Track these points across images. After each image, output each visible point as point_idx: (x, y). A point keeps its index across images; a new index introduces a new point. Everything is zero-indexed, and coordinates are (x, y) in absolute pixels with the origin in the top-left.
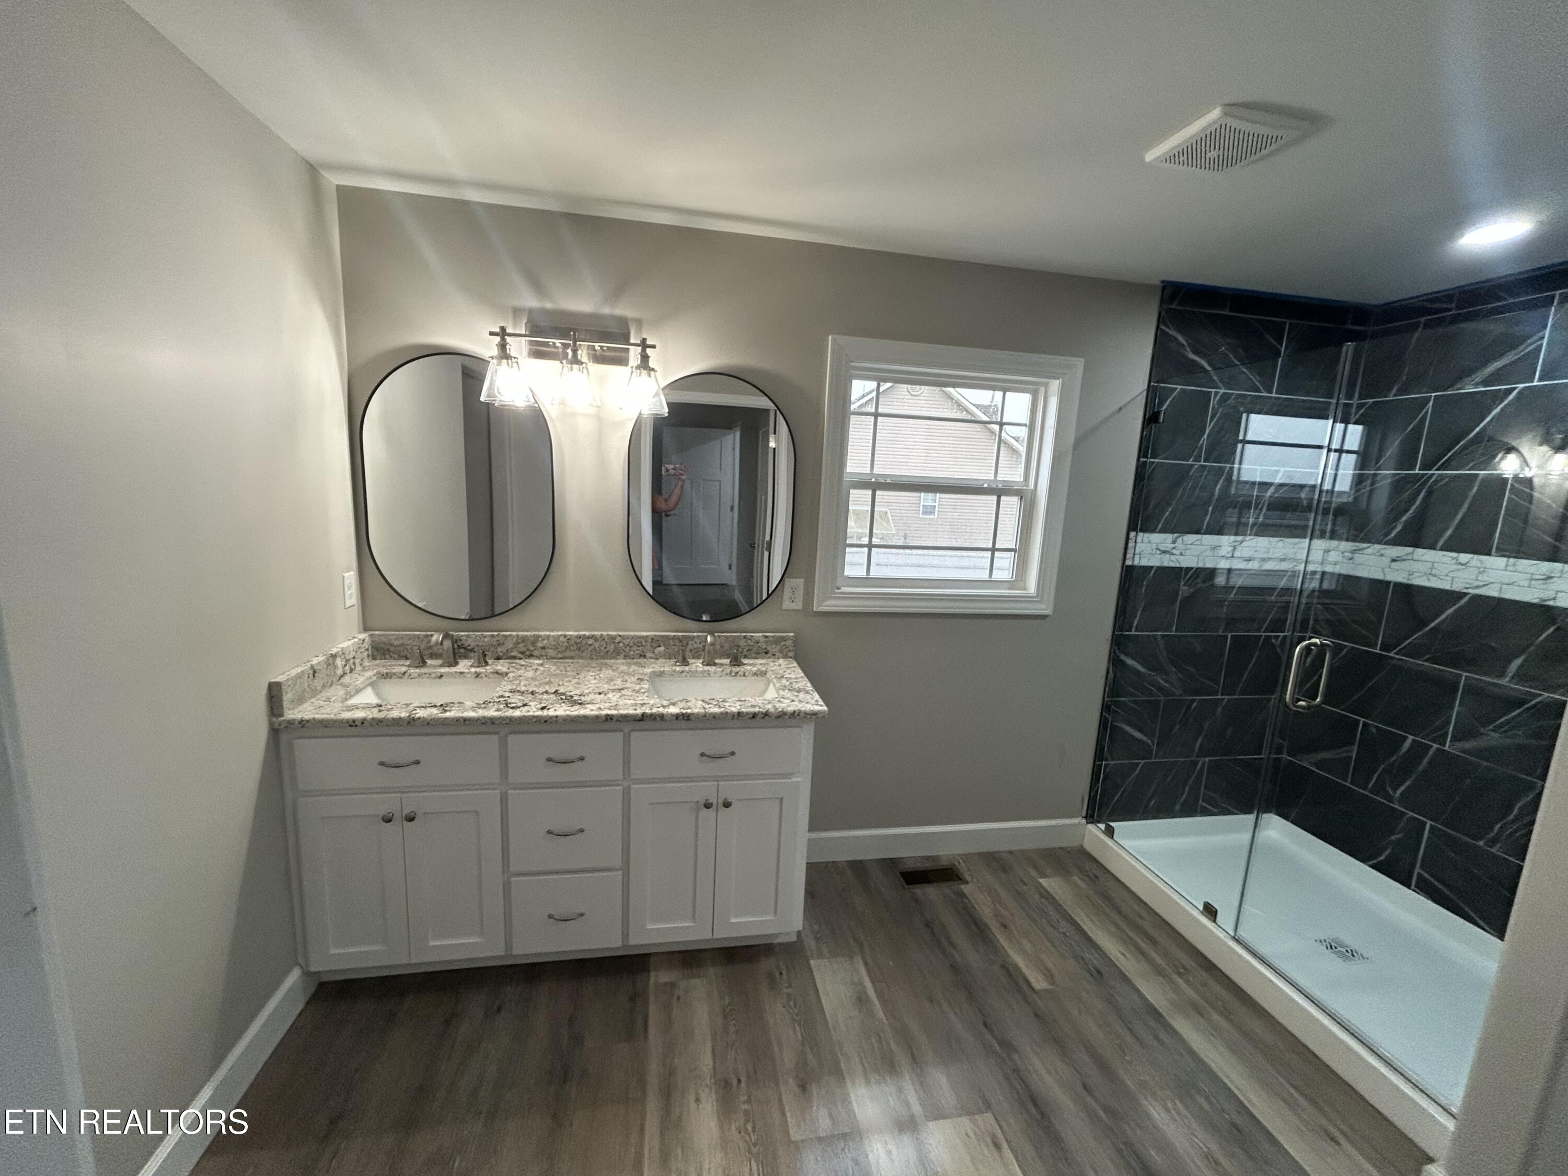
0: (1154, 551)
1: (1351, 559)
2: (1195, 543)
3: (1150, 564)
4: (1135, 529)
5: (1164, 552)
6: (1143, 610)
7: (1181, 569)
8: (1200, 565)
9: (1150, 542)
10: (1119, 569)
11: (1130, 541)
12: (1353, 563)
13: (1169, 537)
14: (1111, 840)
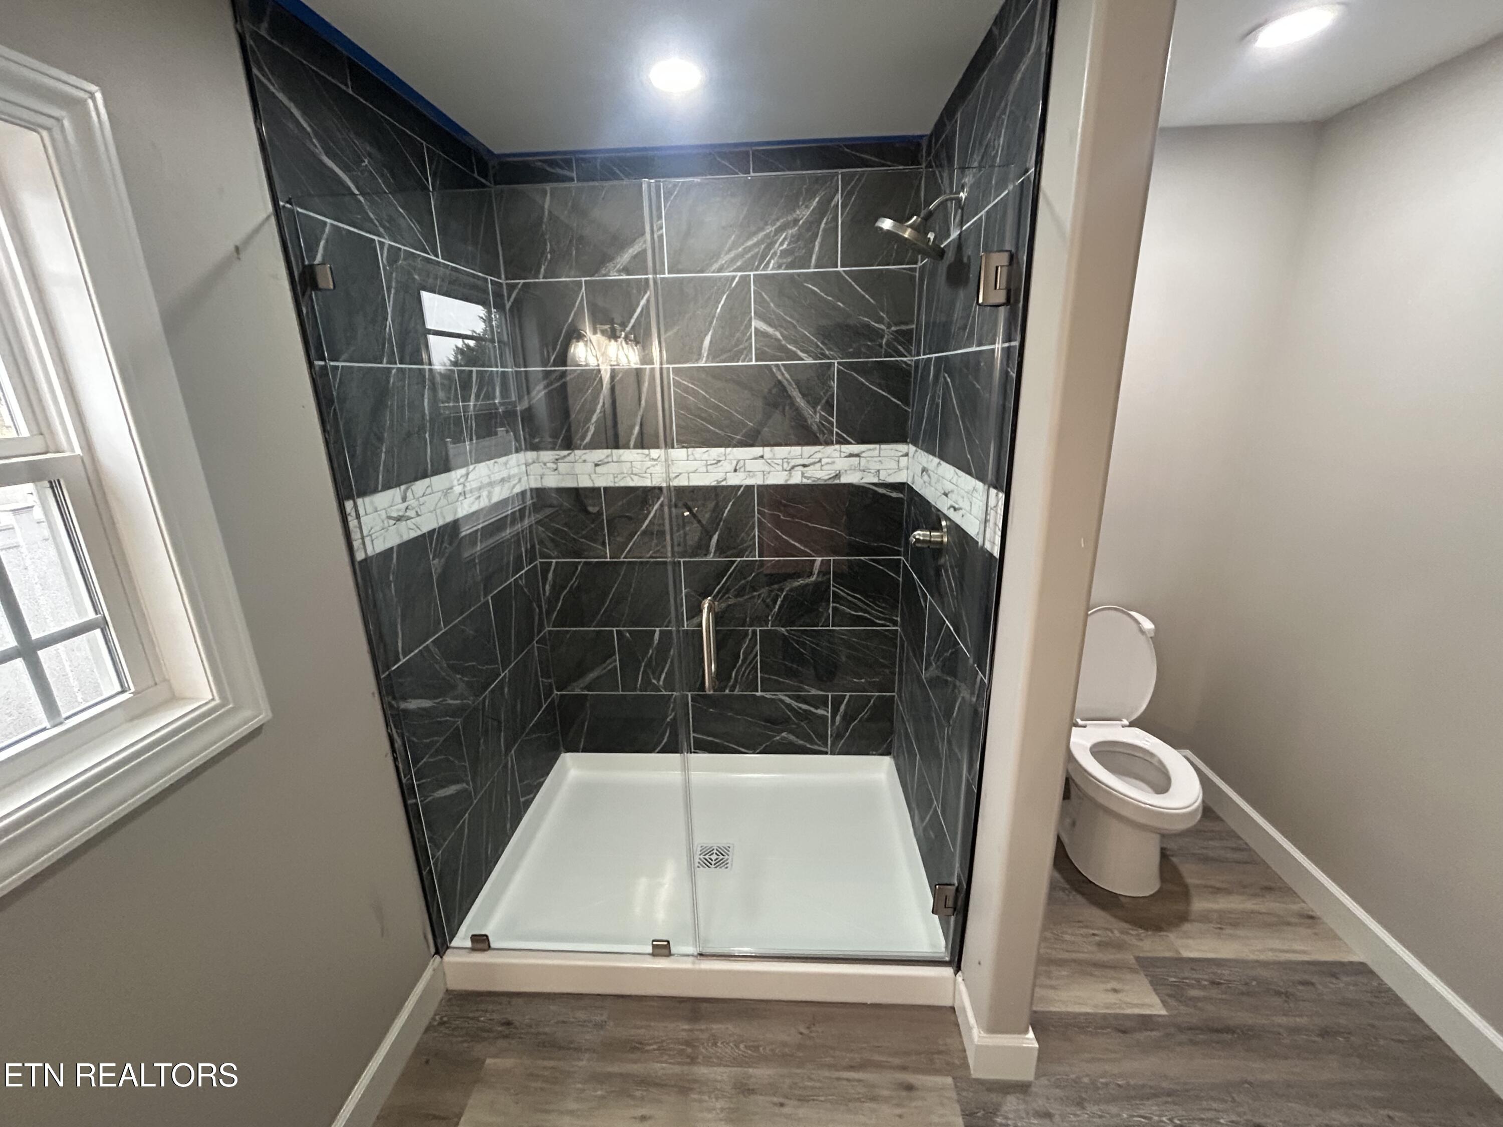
0: (386, 522)
1: (556, 469)
2: (427, 493)
3: (388, 545)
4: (350, 497)
5: (399, 519)
6: (403, 621)
7: (423, 535)
8: (441, 523)
9: (376, 511)
10: (348, 570)
11: (349, 518)
12: (559, 474)
13: (395, 494)
14: (489, 953)
